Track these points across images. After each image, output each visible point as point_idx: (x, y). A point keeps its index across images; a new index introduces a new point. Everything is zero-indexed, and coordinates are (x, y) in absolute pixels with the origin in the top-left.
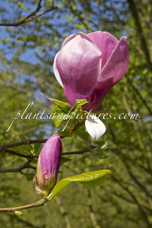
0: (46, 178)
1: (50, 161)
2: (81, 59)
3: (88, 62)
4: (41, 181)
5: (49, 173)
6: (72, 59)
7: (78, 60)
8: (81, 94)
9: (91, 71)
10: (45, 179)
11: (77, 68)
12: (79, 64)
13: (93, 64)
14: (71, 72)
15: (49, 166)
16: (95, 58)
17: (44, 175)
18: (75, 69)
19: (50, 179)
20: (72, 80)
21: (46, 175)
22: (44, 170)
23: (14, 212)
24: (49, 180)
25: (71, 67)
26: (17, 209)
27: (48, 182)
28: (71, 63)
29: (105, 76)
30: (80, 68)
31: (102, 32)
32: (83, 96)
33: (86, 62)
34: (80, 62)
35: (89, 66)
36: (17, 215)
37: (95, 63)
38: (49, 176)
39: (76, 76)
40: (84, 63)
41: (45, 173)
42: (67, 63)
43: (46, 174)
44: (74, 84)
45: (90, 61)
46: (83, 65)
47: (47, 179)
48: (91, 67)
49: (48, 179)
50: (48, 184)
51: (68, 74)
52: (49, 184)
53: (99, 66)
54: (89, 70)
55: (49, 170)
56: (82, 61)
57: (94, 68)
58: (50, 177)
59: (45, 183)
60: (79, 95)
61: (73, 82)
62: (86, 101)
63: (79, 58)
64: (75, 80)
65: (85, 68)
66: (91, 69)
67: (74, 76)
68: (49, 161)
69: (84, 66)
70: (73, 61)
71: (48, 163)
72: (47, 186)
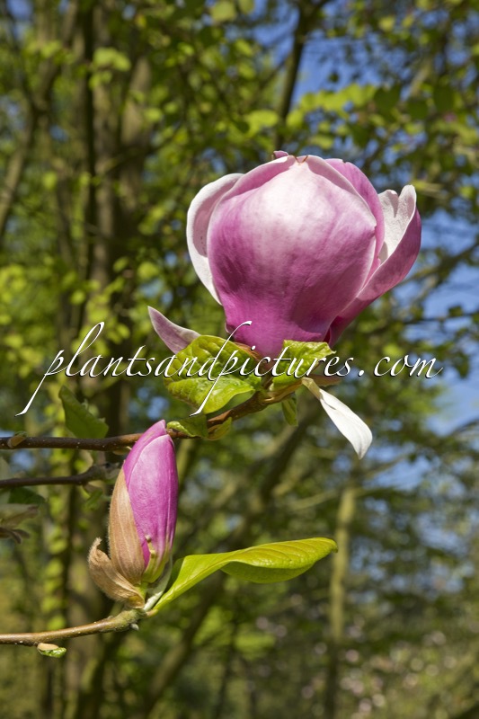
0: (152, 551)
1: (161, 504)
2: (329, 232)
3: (347, 242)
4: (135, 560)
5: (160, 538)
6: (302, 229)
7: (320, 235)
8: (300, 327)
9: (348, 269)
10: (146, 555)
11: (314, 254)
12: (322, 244)
13: (356, 249)
14: (291, 263)
15: (160, 519)
16: (363, 235)
17: (144, 544)
18: (308, 257)
19: (160, 554)
20: (286, 284)
21: (150, 545)
22: (144, 530)
23: (37, 645)
24: (159, 559)
25: (297, 249)
26: (45, 637)
27: (155, 565)
28: (299, 238)
29: (378, 286)
30: (324, 255)
31: (345, 162)
32: (304, 332)
33: (342, 243)
34: (326, 240)
35: (348, 254)
36: (47, 653)
37: (361, 249)
38: (158, 547)
39: (304, 277)
40: (337, 245)
41: (148, 537)
42: (287, 237)
43: (150, 541)
44: (289, 298)
45: (352, 241)
46: (331, 249)
47: (153, 556)
48: (353, 256)
49: (155, 557)
50: (153, 568)
51: (279, 269)
52: (156, 569)
53: (368, 258)
54: (343, 265)
55: (160, 530)
56: (332, 237)
57: (356, 261)
58: (161, 550)
59: (146, 565)
60: (293, 328)
61: (286, 293)
62: (328, 348)
63: (324, 229)
64: (297, 287)
65: (337, 258)
66: (351, 263)
67: (299, 276)
68: (159, 504)
69: (335, 253)
70: (306, 236)
71: (158, 509)
72: (150, 575)
